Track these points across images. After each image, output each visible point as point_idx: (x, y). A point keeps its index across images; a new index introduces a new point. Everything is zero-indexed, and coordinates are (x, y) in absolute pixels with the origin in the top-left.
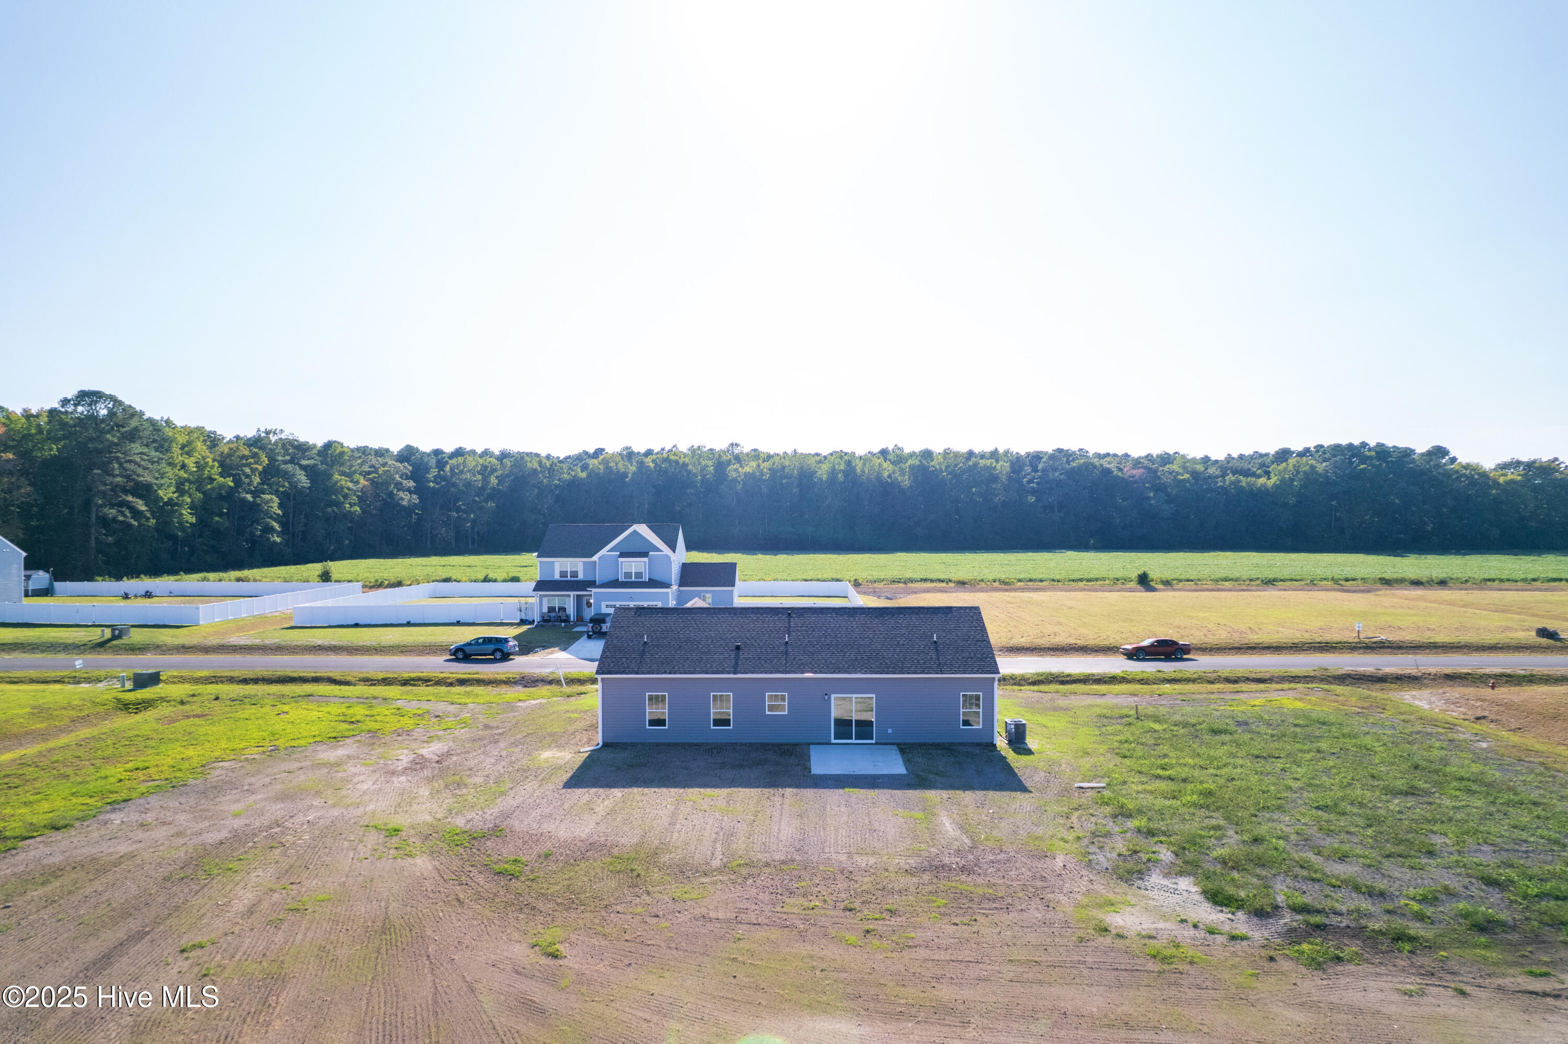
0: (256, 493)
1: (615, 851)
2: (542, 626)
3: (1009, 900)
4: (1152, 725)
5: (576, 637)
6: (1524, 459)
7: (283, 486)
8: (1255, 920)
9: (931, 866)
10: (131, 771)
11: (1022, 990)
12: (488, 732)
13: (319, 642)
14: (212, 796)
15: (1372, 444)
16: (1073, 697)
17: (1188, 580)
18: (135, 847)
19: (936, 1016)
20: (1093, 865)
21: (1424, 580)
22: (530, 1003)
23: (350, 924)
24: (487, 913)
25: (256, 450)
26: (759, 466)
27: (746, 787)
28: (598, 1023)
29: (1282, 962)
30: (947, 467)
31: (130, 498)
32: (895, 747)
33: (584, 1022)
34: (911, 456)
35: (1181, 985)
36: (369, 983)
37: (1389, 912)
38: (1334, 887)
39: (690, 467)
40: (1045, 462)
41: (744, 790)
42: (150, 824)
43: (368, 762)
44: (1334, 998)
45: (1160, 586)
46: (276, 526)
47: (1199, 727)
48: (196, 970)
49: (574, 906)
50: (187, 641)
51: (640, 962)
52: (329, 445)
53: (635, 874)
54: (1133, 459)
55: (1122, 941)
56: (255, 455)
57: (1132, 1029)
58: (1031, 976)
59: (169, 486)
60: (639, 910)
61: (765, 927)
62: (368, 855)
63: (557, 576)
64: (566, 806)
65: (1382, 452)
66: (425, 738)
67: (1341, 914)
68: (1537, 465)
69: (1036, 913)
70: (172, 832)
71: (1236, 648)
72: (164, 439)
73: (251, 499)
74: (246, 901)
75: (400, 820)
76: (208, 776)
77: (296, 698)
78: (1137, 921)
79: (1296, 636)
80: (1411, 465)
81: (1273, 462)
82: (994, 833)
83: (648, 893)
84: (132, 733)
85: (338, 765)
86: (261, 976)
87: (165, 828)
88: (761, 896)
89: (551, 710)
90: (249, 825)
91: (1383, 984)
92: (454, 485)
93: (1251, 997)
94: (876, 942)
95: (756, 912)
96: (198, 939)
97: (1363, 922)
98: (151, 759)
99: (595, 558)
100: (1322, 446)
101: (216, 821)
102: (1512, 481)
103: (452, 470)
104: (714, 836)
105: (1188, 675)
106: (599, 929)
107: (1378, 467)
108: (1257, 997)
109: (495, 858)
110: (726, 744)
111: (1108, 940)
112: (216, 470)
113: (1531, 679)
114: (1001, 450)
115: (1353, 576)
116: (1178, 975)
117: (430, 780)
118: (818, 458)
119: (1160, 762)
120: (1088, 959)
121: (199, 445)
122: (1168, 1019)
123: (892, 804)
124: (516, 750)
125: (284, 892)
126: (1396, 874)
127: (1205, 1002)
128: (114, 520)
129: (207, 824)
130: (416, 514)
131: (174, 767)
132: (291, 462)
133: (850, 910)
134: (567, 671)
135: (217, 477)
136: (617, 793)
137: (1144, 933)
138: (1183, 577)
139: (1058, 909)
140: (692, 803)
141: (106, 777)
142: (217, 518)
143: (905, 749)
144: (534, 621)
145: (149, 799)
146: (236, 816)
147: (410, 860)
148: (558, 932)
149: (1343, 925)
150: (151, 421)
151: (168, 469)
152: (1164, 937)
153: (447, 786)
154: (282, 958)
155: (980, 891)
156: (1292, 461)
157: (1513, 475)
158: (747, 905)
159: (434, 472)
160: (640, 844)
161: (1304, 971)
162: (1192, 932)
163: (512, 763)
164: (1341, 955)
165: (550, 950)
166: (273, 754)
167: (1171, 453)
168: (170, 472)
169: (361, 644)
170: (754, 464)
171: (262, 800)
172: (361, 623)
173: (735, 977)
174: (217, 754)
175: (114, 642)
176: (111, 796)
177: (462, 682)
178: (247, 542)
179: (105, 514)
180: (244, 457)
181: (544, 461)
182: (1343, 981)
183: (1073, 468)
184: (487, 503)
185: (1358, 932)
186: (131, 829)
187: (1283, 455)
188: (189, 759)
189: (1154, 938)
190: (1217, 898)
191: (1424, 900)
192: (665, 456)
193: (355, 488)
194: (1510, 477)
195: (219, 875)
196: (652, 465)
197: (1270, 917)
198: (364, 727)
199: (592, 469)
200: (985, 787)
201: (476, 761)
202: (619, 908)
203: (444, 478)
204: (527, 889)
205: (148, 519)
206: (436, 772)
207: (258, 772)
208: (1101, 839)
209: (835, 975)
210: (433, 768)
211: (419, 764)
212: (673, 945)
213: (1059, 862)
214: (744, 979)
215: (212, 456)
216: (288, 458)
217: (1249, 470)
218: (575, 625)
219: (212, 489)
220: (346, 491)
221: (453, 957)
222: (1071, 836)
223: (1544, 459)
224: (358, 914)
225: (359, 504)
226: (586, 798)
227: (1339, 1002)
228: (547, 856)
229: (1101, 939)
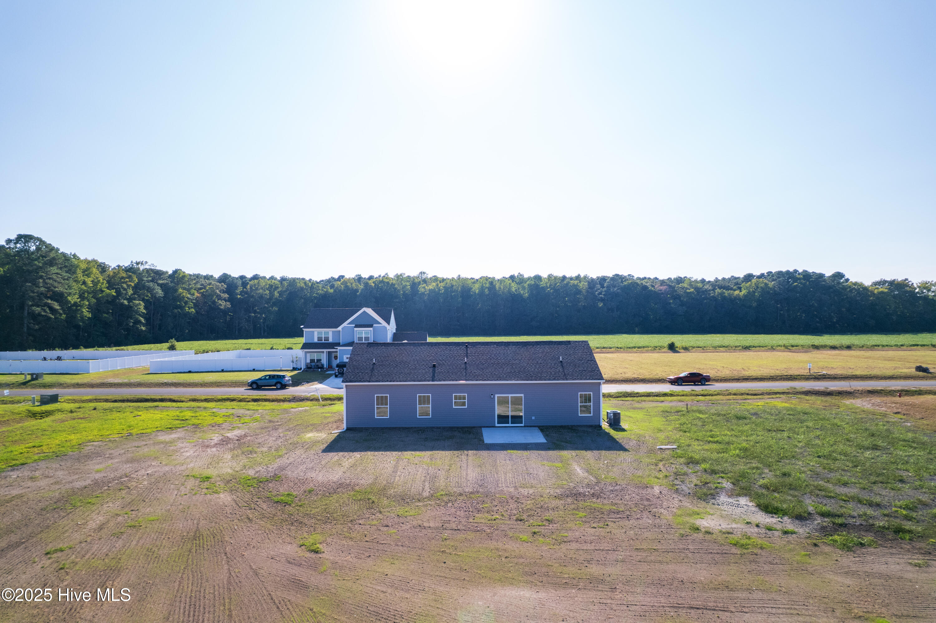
0: (130, 300)
1: (357, 488)
2: (307, 371)
3: (628, 513)
4: (698, 415)
5: (329, 376)
6: (888, 279)
7: (147, 296)
8: (797, 522)
9: (571, 494)
10: (29, 448)
11: (649, 567)
12: (271, 424)
13: (166, 381)
14: (83, 461)
15: (800, 271)
16: (643, 403)
17: (699, 347)
18: (24, 491)
19: (592, 585)
20: (680, 492)
21: (838, 346)
22: (298, 582)
23: (171, 534)
24: (268, 526)
25: (130, 274)
26: (437, 285)
27: (443, 450)
28: (348, 594)
29: (823, 547)
30: (550, 285)
31: (49, 301)
32: (537, 428)
33: (337, 593)
34: (529, 279)
35: (759, 562)
36: (182, 571)
37: (885, 515)
38: (845, 501)
39: (396, 286)
40: (608, 282)
41: (441, 452)
42: (37, 477)
43: (191, 441)
44: (867, 568)
45: (682, 351)
46: (143, 320)
47: (728, 416)
48: (55, 565)
49: (329, 521)
50: (80, 381)
51: (377, 554)
52: (175, 272)
53: (371, 501)
54: (660, 281)
55: (710, 536)
56: (130, 277)
57: (732, 590)
58: (653, 558)
59: (74, 295)
60: (375, 522)
61: (463, 531)
62: (187, 493)
63: (316, 340)
64: (323, 463)
65: (806, 275)
66: (230, 428)
67: (854, 517)
68: (896, 283)
69: (647, 520)
70: (52, 482)
71: (736, 379)
72: (71, 265)
73: (127, 304)
74: (98, 522)
75: (211, 472)
76: (82, 450)
77: (147, 408)
78: (718, 523)
79: (773, 373)
80: (823, 283)
81: (743, 282)
82: (610, 474)
83: (381, 512)
84: (34, 428)
85: (171, 443)
86: (102, 568)
87: (47, 479)
88: (458, 513)
89: (312, 412)
90: (106, 477)
91: (898, 560)
92: (253, 296)
93: (809, 569)
94: (541, 539)
95: (456, 523)
96: (61, 546)
97: (871, 521)
98: (45, 441)
99: (340, 328)
100: (771, 272)
101: (84, 475)
102: (882, 292)
103: (251, 288)
104: (423, 478)
105: (711, 393)
106: (347, 534)
107: (804, 284)
108: (814, 568)
109: (275, 493)
110: (427, 428)
111: (701, 536)
112: (105, 285)
113: (920, 393)
114: (582, 276)
115: (796, 344)
116: (755, 556)
117: (231, 450)
118: (473, 281)
119: (708, 434)
120: (690, 547)
121: (94, 270)
122: (756, 583)
123: (540, 459)
124: (289, 433)
125: (126, 516)
126: (884, 493)
127: (778, 573)
128: (39, 314)
129: (77, 477)
130: (230, 315)
131: (59, 445)
132: (152, 281)
133: (521, 520)
134: (323, 394)
135: (105, 289)
136: (357, 455)
137: (724, 530)
138: (695, 345)
139: (662, 517)
140: (407, 460)
141: (12, 451)
142: (105, 315)
143: (543, 429)
144: (301, 369)
145: (39, 464)
146: (97, 472)
147: (216, 495)
148: (319, 537)
149: (858, 524)
150: (64, 254)
151: (74, 284)
152: (738, 533)
153: (243, 453)
154: (119, 556)
155: (608, 507)
156: (754, 281)
157: (881, 289)
158: (449, 519)
159: (240, 289)
160: (374, 484)
161: (840, 552)
162: (756, 530)
163: (286, 440)
164: (863, 542)
165: (312, 548)
166: (128, 437)
167: (683, 277)
168: (75, 286)
169: (192, 381)
170: (434, 284)
171: (117, 462)
172: (192, 370)
173: (445, 563)
174: (90, 438)
175: (33, 382)
176: (14, 462)
177: (255, 400)
178: (124, 331)
179: (33, 310)
180: (123, 278)
181: (308, 282)
182: (869, 558)
183: (625, 285)
184: (272, 308)
185: (869, 528)
186: (23, 480)
187: (749, 277)
188: (70, 441)
189: (732, 533)
190: (767, 509)
191: (907, 508)
192: (381, 279)
193: (191, 298)
194: (881, 290)
195: (81, 506)
196: (373, 285)
197: (807, 520)
198: (190, 422)
199: (337, 288)
200: (598, 448)
201: (263, 439)
202: (360, 522)
203: (246, 293)
204: (297, 512)
205: (61, 314)
206: (236, 445)
207: (117, 447)
208: (682, 477)
209: (516, 560)
210: (235, 443)
211: (225, 441)
212: (400, 544)
213: (657, 490)
214: (452, 564)
215: (102, 277)
216: (150, 279)
217: (729, 286)
218: (327, 370)
219: (102, 297)
220: (186, 299)
221: (244, 553)
222: (661, 475)
223: (899, 280)
224: (177, 528)
225: (194, 308)
226: (336, 458)
227: (871, 571)
228: (310, 492)
229: (696, 535)
